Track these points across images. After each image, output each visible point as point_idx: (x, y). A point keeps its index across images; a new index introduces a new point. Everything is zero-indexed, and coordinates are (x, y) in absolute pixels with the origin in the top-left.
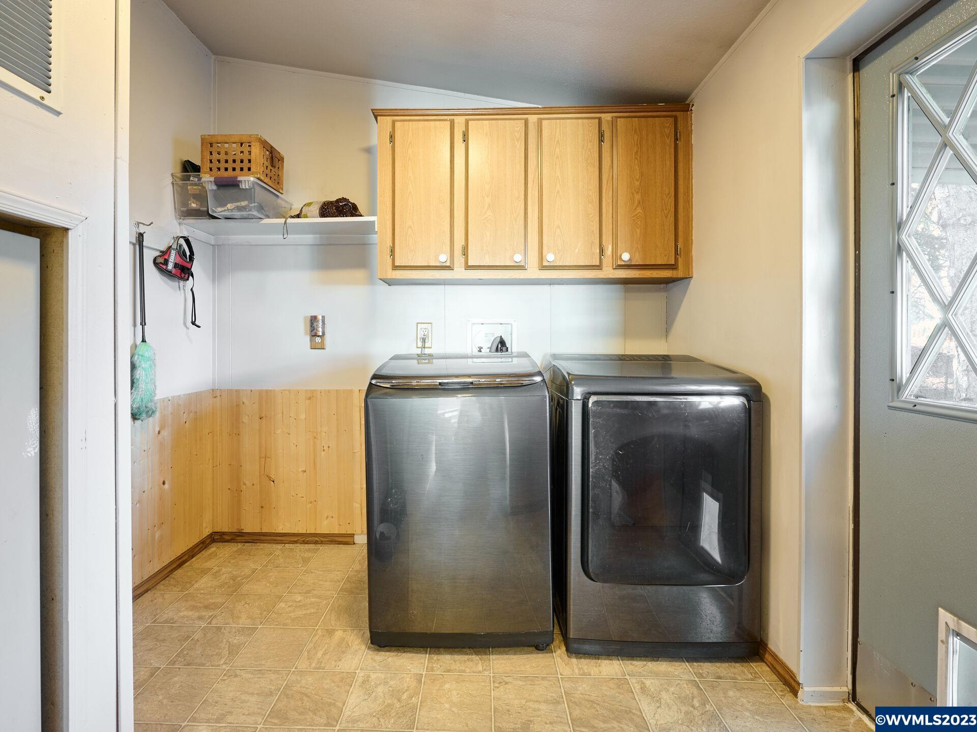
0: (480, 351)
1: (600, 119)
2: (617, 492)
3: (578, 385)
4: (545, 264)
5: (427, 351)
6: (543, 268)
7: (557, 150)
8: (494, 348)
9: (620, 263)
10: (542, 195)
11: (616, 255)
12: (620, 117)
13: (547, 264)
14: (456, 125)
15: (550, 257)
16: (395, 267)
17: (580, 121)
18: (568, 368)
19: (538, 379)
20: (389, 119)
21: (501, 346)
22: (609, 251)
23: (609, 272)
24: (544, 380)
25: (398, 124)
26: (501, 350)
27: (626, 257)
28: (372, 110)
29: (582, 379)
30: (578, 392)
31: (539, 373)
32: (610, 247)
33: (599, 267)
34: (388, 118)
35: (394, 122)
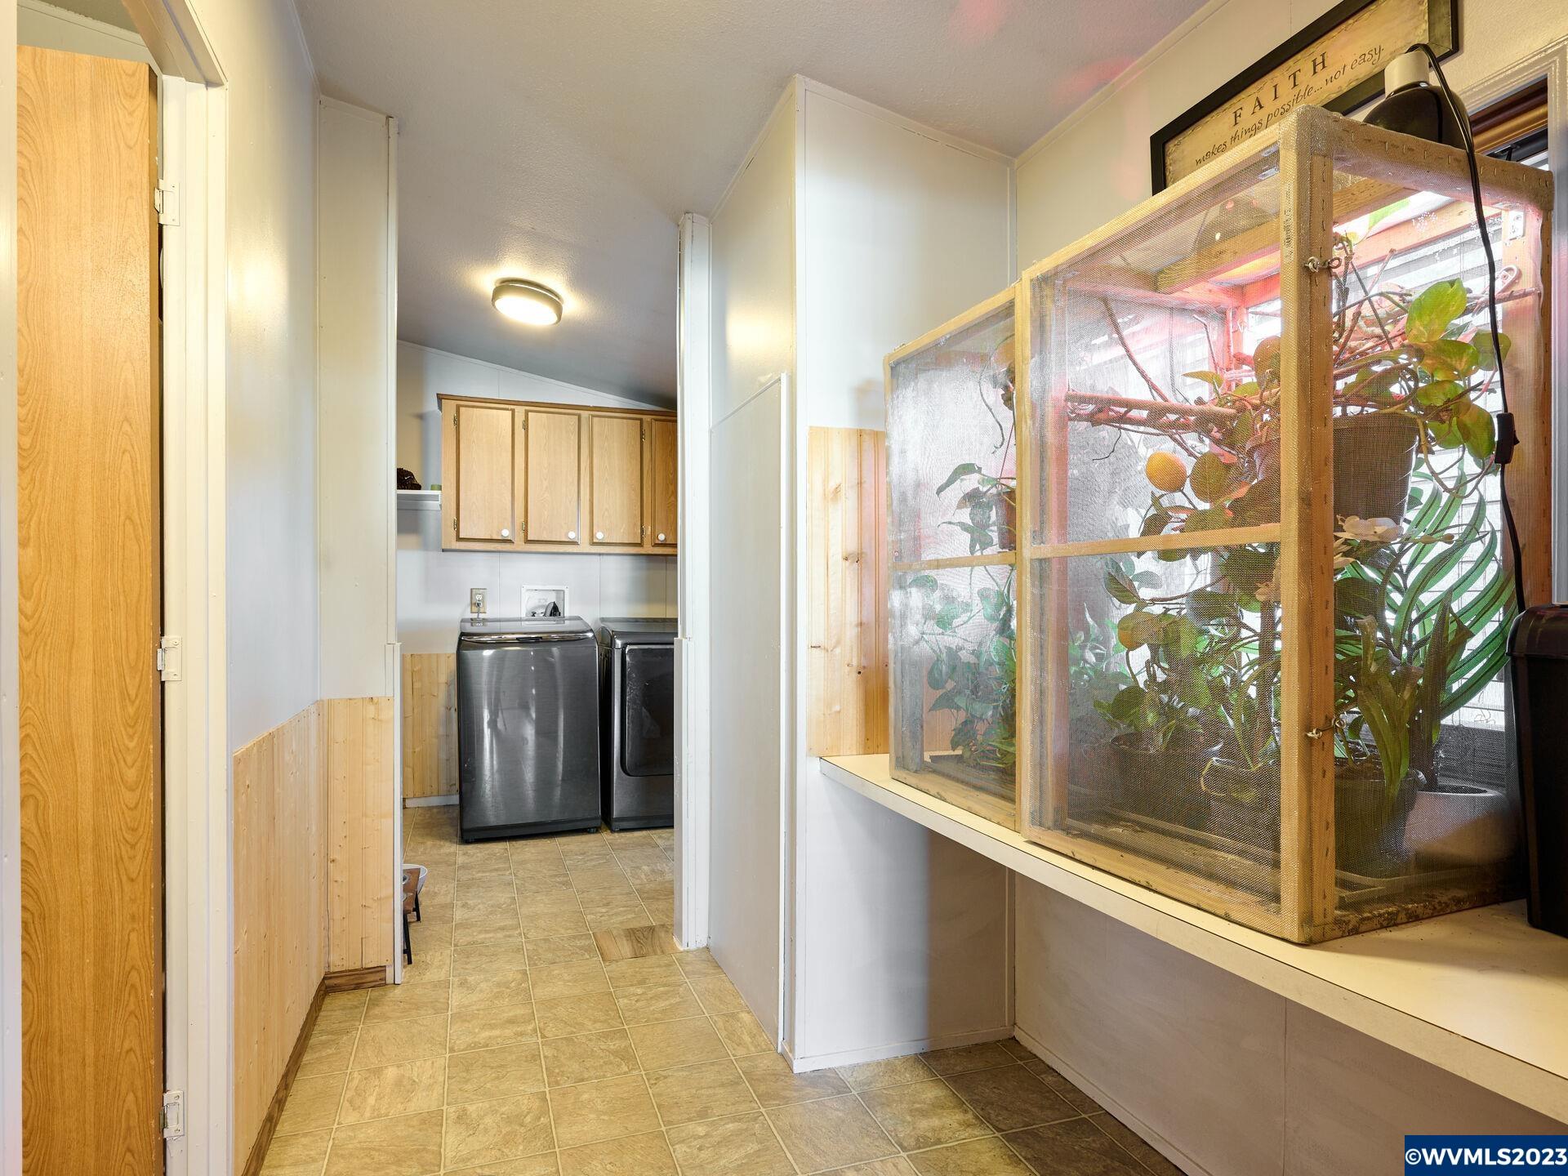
0: (533, 615)
1: (641, 420)
2: (647, 717)
3: (618, 638)
4: (595, 541)
5: (482, 616)
6: (594, 544)
7: (606, 444)
8: (548, 613)
9: (657, 542)
10: (592, 482)
11: (654, 535)
12: (656, 420)
13: (597, 541)
14: (516, 414)
15: (599, 536)
16: (459, 539)
17: (625, 421)
18: (612, 627)
19: (590, 635)
20: (454, 403)
21: (555, 611)
22: (648, 531)
23: (648, 549)
24: (594, 636)
25: (462, 410)
26: (555, 615)
27: (662, 537)
28: (437, 394)
29: (621, 635)
30: (619, 643)
31: (591, 631)
32: (650, 527)
33: (640, 545)
34: (453, 401)
35: (458, 407)
